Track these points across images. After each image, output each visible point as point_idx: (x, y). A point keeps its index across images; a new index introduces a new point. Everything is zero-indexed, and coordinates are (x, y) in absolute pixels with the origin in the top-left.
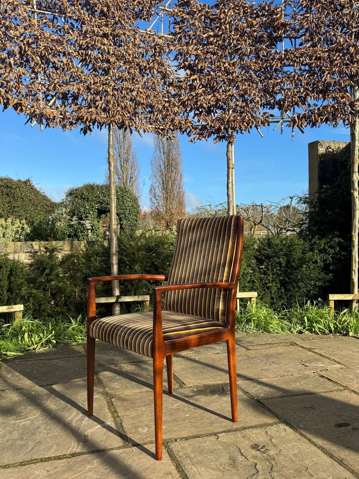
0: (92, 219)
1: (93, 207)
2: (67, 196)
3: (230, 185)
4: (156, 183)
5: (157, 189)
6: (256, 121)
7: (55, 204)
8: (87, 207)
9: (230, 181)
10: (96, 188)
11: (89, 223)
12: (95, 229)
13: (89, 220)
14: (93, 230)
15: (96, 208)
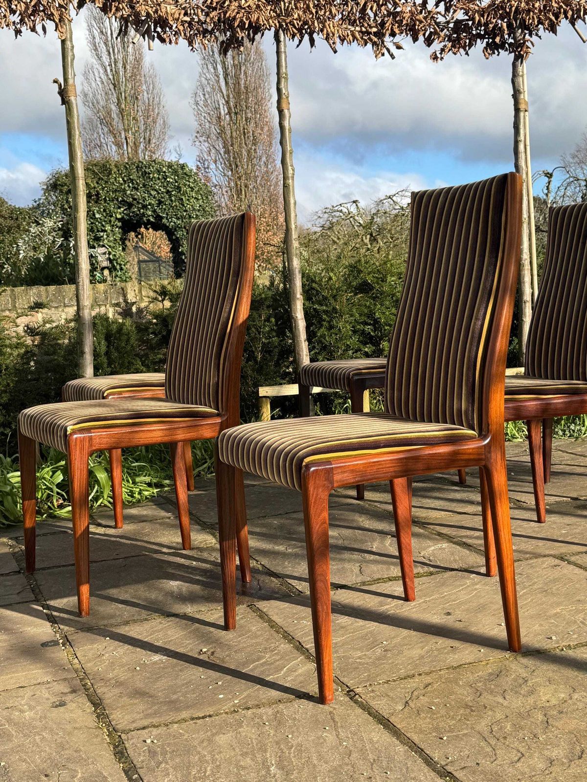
0: (111, 244)
1: (111, 216)
2: (46, 191)
3: (521, 147)
4: (209, 152)
5: (213, 166)
6: (573, 10)
7: (21, 211)
8: (97, 216)
9: (522, 137)
10: (115, 170)
11: (105, 253)
12: (118, 267)
13: (103, 246)
14: (115, 269)
15: (119, 216)
